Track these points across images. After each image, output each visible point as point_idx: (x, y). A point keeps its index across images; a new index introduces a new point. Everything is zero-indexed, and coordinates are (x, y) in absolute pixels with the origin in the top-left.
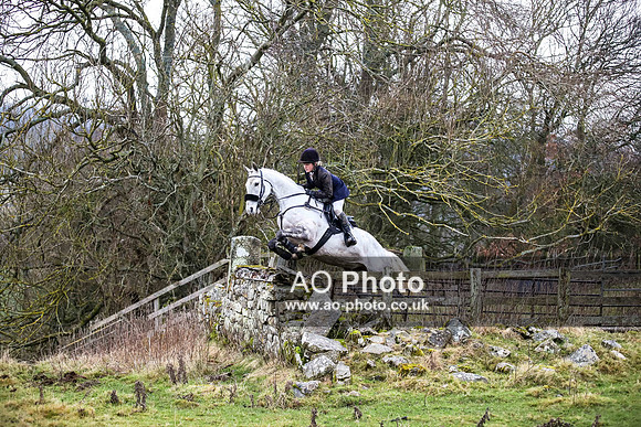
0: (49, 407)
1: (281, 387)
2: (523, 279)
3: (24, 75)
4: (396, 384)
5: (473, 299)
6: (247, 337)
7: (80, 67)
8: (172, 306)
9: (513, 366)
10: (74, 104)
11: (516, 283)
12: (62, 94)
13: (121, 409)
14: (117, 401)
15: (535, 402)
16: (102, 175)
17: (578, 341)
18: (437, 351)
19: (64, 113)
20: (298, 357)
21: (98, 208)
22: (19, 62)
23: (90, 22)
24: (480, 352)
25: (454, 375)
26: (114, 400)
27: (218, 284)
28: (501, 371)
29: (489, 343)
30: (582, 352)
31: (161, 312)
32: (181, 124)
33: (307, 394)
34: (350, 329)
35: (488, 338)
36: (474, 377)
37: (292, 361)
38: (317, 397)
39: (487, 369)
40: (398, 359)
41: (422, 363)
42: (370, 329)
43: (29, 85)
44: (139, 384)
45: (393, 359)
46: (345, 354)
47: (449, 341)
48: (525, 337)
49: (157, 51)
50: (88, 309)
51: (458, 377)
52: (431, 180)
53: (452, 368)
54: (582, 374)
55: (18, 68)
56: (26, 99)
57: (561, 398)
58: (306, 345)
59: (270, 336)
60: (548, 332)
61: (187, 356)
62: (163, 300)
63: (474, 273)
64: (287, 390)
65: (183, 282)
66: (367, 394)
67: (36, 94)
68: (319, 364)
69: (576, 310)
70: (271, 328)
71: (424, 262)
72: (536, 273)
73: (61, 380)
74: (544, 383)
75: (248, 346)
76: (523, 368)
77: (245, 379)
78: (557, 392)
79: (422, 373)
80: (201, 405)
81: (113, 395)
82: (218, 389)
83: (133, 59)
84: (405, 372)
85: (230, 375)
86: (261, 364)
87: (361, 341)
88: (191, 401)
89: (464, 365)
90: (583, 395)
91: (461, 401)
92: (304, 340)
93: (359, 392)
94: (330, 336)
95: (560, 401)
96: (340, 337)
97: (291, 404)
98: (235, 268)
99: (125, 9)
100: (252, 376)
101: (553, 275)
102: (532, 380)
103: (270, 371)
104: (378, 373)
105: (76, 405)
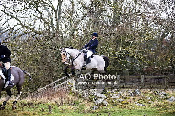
0: (25, 112)
1: (89, 107)
2: (156, 78)
3: (20, 22)
4: (120, 107)
5: (142, 84)
6: (80, 93)
7: (35, 20)
8: (60, 85)
9: (152, 102)
10: (33, 30)
11: (154, 79)
12: (30, 27)
13: (45, 113)
14: (44, 111)
15: (158, 112)
16: (41, 49)
17: (171, 95)
18: (132, 98)
19: (31, 32)
20: (93, 99)
21: (40, 58)
22: (18, 18)
23: (38, 7)
24: (144, 98)
25: (136, 104)
26: (43, 110)
27: (72, 79)
28: (149, 103)
29: (146, 96)
30: (171, 98)
31: (56, 86)
32: (62, 35)
33: (96, 109)
34: (108, 91)
35: (146, 94)
36: (142, 105)
37: (92, 100)
38: (99, 110)
39: (145, 103)
40: (121, 100)
41: (128, 101)
42: (113, 92)
43: (21, 24)
44: (50, 106)
45: (120, 100)
46: (106, 98)
47: (135, 95)
48: (156, 94)
49: (56, 15)
50: (37, 85)
51: (137, 105)
52: (131, 51)
53: (136, 102)
54: (172, 104)
55: (18, 20)
56: (20, 28)
57: (165, 111)
58: (96, 96)
59: (86, 93)
60: (162, 93)
61: (63, 99)
62: (57, 83)
63: (142, 77)
64: (90, 108)
65: (63, 78)
66: (112, 109)
67: (23, 27)
68: (99, 101)
69: (170, 87)
70: (86, 91)
71: (129, 73)
72: (159, 77)
73: (28, 105)
74: (161, 107)
75: (80, 96)
76: (155, 102)
77: (79, 105)
78: (164, 109)
79: (127, 104)
80: (67, 112)
81: (43, 109)
82: (71, 107)
83: (49, 18)
84: (123, 103)
85: (75, 104)
86: (83, 101)
87: (111, 95)
88: (64, 111)
89: (139, 102)
90: (172, 110)
91: (138, 111)
92: (95, 94)
93: (110, 109)
94: (103, 93)
95: (165, 112)
96: (105, 94)
97: (91, 112)
98: (77, 75)
99: (47, 4)
100: (81, 104)
101: (164, 77)
102: (158, 106)
103: (86, 103)
104: (115, 104)
105: (32, 112)
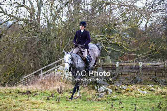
3: (2, 9)
8: (45, 72)
9: (155, 89)
25: (140, 92)
28: (152, 91)
31: (42, 74)
33: (101, 97)
35: (146, 81)
36: (146, 92)
37: (94, 88)
38: (104, 98)
39: (148, 90)
40: (124, 87)
41: (131, 88)
42: (114, 79)
43: (3, 12)
47: (137, 82)
58: (98, 83)
60: (163, 80)
64: (96, 96)
65: (49, 65)
66: (118, 97)
67: (5, 14)
72: (157, 64)
74: (165, 94)
76: (159, 90)
79: (131, 91)
84: (127, 91)
89: (142, 89)
97: (97, 100)
104: (119, 91)
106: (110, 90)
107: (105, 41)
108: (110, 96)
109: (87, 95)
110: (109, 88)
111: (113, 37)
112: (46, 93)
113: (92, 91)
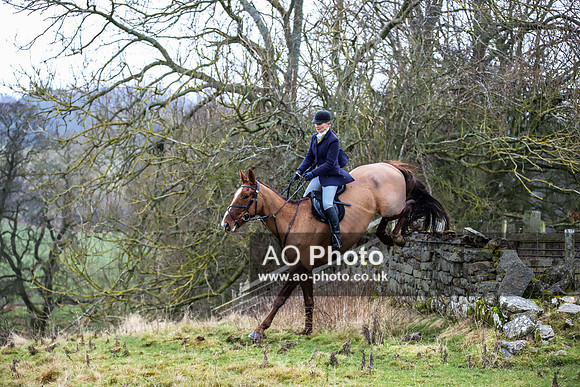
3: (164, 52)
14: (337, 362)
20: (496, 317)
33: (515, 353)
34: (543, 289)
38: (526, 357)
42: (559, 289)
43: (169, 63)
46: (540, 314)
55: (157, 45)
56: (166, 75)
58: (505, 305)
64: (497, 349)
66: (573, 353)
67: (175, 70)
68: (521, 324)
77: (437, 339)
81: (333, 357)
87: (554, 301)
92: (503, 300)
94: (525, 296)
96: (533, 297)
97: (501, 364)
104: (577, 333)
106: (546, 330)
107: (525, 157)
108: (547, 351)
109: (466, 347)
110: (544, 323)
111: (550, 142)
112: (323, 339)
113: (482, 332)
